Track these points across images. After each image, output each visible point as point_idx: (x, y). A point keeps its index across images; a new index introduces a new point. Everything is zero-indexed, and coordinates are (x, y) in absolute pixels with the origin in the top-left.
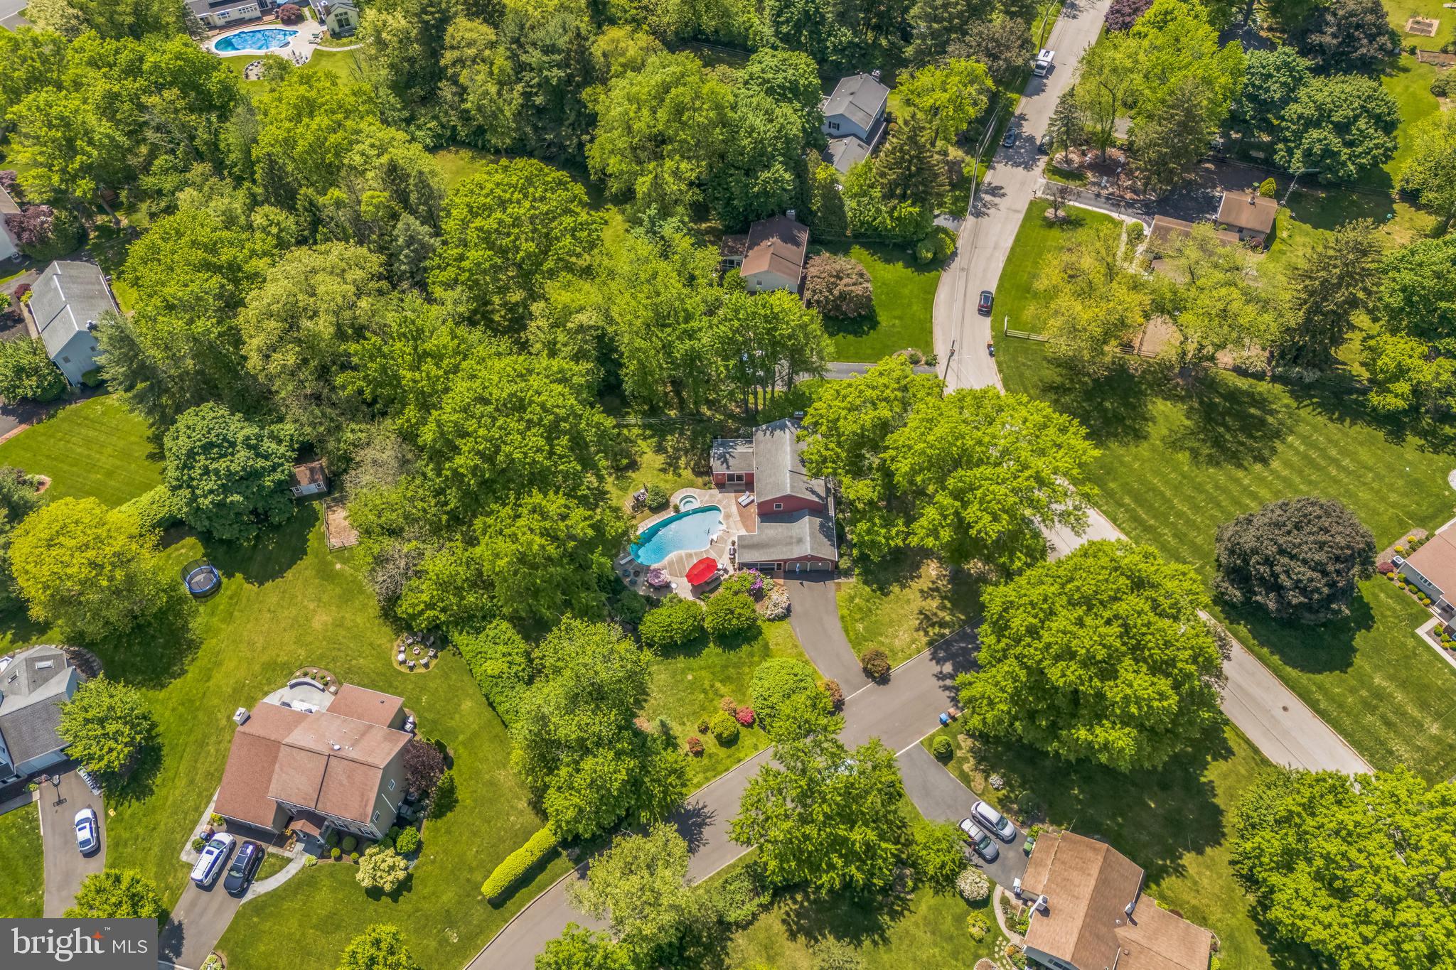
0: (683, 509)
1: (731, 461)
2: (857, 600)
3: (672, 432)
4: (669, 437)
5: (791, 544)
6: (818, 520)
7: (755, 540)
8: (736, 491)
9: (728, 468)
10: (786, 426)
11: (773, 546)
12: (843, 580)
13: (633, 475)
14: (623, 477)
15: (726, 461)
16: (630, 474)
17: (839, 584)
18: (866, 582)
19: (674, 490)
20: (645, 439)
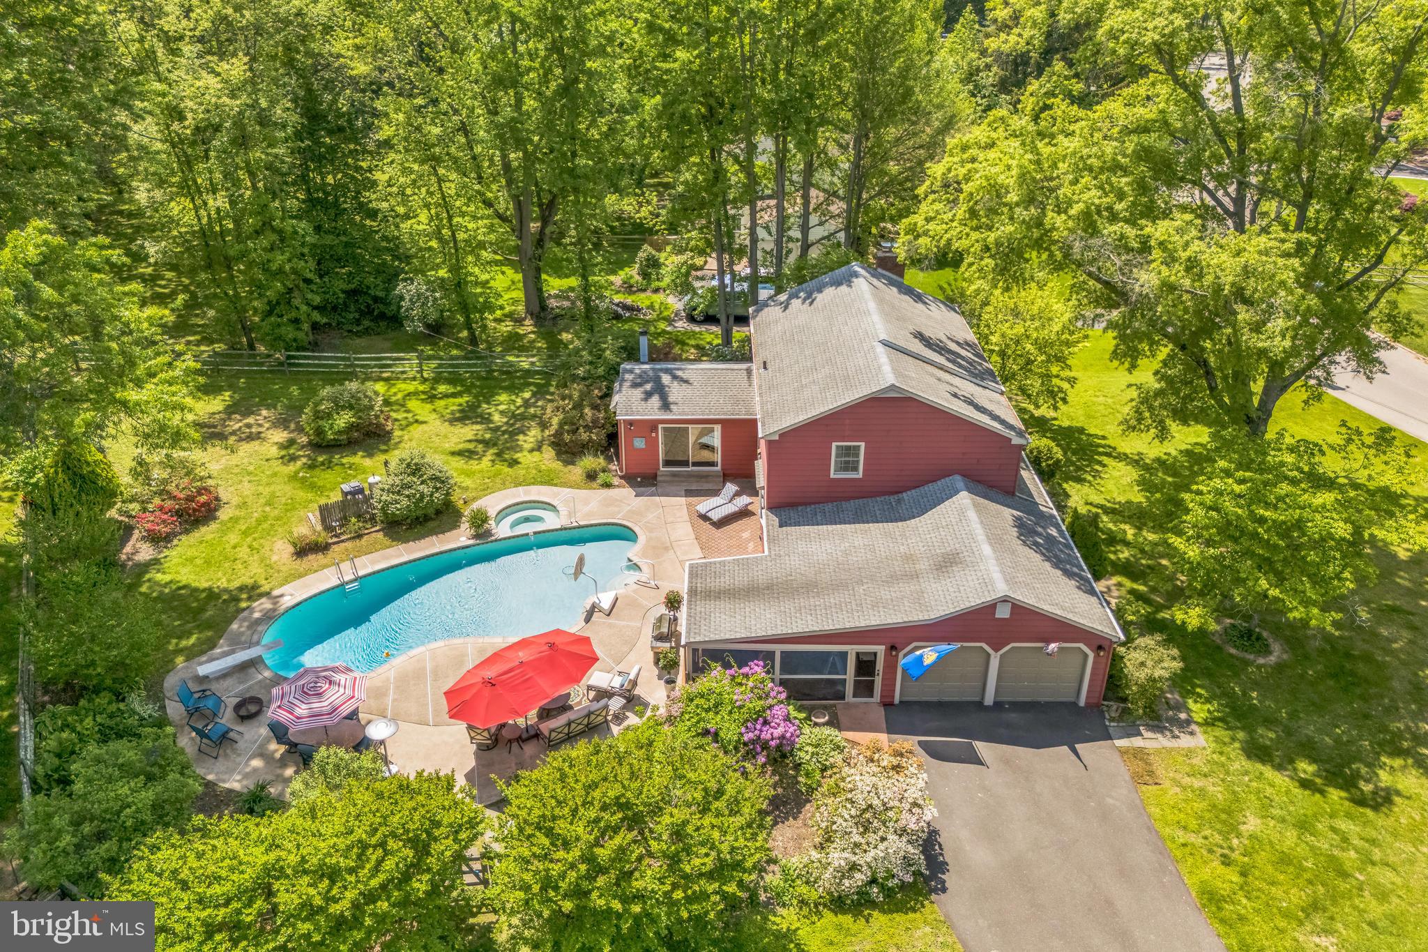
0: (503, 530)
1: (676, 392)
2: (1252, 824)
3: (513, 389)
4: (503, 397)
5: (915, 576)
6: (1008, 514)
7: (761, 577)
8: (689, 493)
9: (666, 406)
10: (856, 275)
11: (838, 586)
12: (1149, 741)
13: (367, 462)
14: (328, 465)
15: (660, 390)
16: (358, 459)
17: (1139, 754)
18: (1257, 752)
19: (486, 490)
20: (431, 398)
